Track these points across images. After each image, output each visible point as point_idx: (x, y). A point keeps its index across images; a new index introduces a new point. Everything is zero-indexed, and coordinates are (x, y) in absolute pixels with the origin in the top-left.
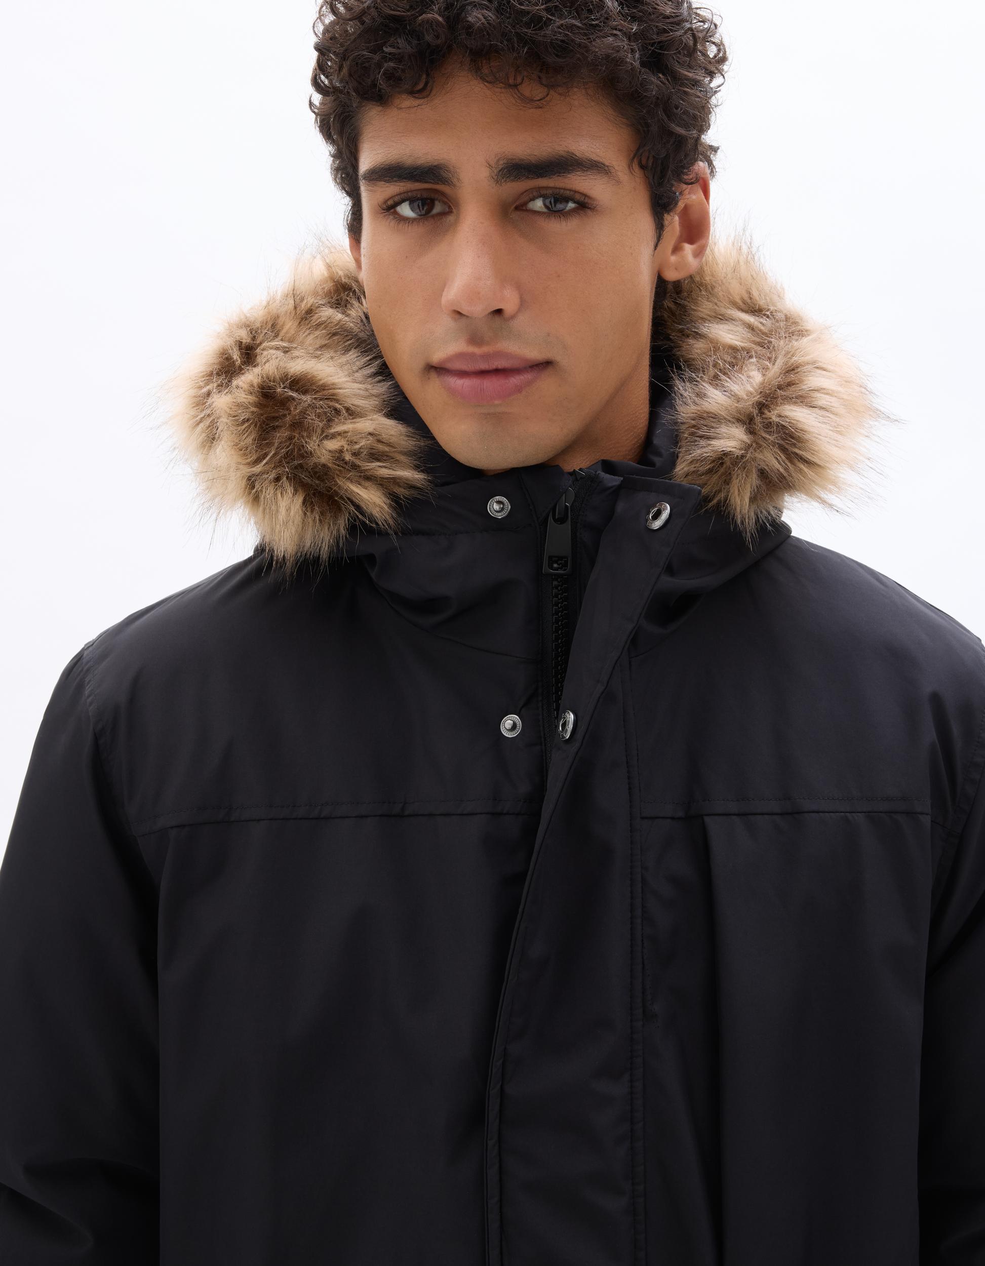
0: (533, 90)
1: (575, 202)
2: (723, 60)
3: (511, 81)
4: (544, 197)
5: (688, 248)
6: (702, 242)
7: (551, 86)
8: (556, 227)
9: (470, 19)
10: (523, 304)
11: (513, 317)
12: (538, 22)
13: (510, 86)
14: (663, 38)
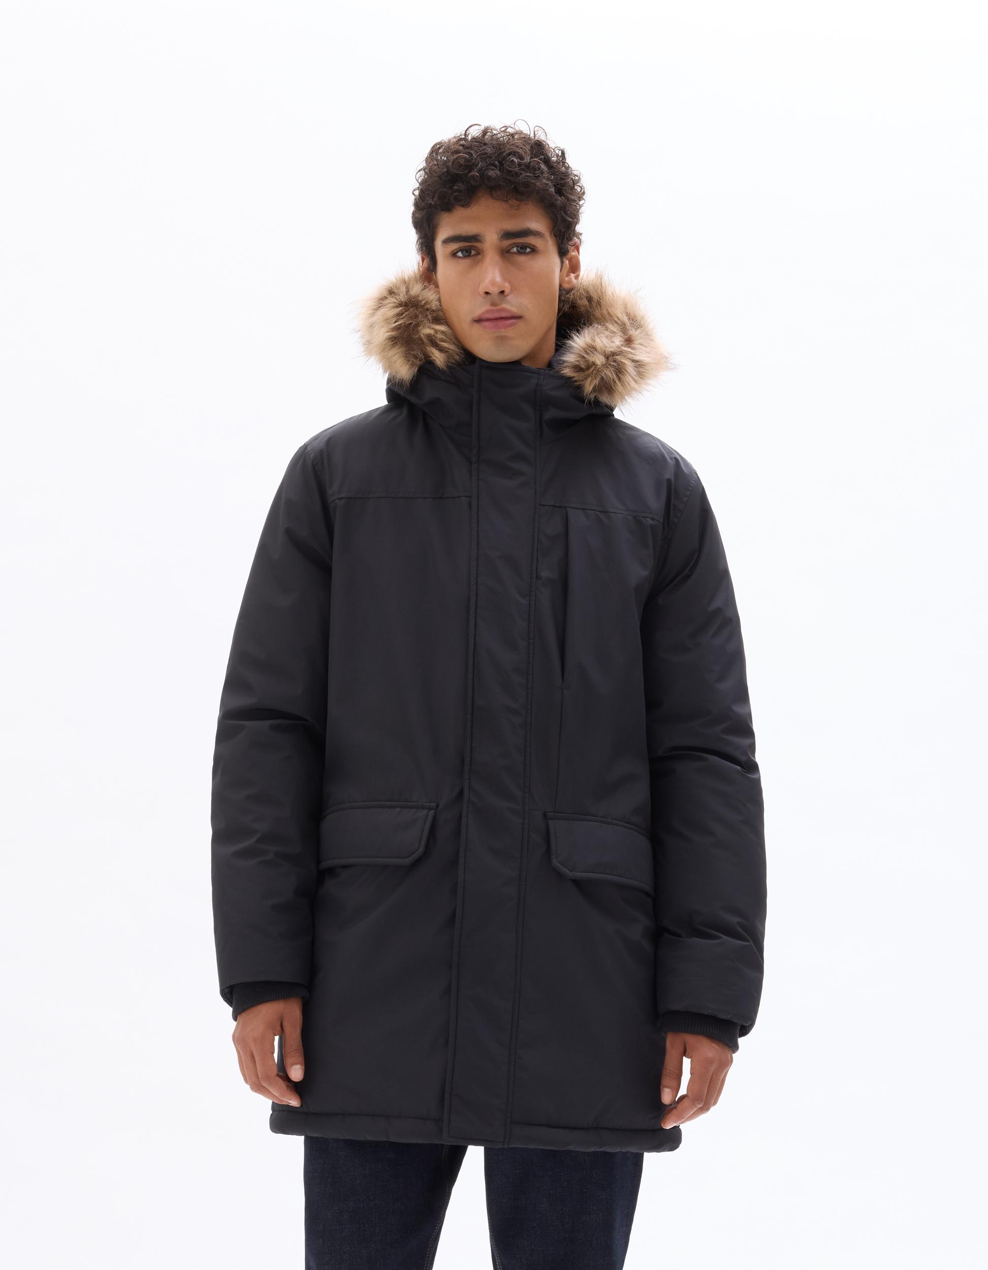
0: (513, 202)
1: (530, 248)
2: (584, 193)
3: (505, 199)
4: (517, 247)
5: (572, 275)
6: (578, 273)
7: (521, 201)
8: (522, 259)
9: (489, 174)
10: (512, 291)
11: (507, 295)
12: (517, 174)
13: (505, 201)
14: (562, 182)
